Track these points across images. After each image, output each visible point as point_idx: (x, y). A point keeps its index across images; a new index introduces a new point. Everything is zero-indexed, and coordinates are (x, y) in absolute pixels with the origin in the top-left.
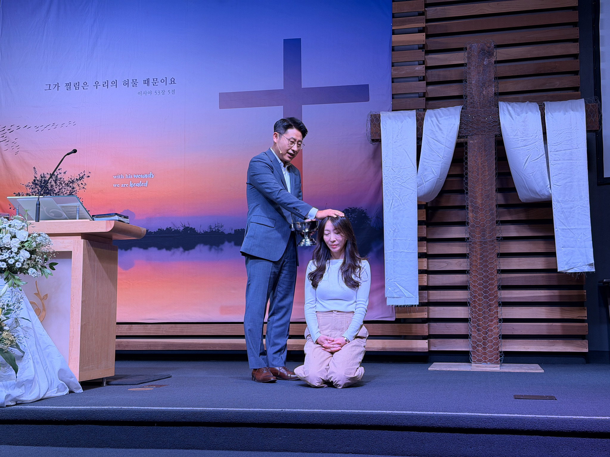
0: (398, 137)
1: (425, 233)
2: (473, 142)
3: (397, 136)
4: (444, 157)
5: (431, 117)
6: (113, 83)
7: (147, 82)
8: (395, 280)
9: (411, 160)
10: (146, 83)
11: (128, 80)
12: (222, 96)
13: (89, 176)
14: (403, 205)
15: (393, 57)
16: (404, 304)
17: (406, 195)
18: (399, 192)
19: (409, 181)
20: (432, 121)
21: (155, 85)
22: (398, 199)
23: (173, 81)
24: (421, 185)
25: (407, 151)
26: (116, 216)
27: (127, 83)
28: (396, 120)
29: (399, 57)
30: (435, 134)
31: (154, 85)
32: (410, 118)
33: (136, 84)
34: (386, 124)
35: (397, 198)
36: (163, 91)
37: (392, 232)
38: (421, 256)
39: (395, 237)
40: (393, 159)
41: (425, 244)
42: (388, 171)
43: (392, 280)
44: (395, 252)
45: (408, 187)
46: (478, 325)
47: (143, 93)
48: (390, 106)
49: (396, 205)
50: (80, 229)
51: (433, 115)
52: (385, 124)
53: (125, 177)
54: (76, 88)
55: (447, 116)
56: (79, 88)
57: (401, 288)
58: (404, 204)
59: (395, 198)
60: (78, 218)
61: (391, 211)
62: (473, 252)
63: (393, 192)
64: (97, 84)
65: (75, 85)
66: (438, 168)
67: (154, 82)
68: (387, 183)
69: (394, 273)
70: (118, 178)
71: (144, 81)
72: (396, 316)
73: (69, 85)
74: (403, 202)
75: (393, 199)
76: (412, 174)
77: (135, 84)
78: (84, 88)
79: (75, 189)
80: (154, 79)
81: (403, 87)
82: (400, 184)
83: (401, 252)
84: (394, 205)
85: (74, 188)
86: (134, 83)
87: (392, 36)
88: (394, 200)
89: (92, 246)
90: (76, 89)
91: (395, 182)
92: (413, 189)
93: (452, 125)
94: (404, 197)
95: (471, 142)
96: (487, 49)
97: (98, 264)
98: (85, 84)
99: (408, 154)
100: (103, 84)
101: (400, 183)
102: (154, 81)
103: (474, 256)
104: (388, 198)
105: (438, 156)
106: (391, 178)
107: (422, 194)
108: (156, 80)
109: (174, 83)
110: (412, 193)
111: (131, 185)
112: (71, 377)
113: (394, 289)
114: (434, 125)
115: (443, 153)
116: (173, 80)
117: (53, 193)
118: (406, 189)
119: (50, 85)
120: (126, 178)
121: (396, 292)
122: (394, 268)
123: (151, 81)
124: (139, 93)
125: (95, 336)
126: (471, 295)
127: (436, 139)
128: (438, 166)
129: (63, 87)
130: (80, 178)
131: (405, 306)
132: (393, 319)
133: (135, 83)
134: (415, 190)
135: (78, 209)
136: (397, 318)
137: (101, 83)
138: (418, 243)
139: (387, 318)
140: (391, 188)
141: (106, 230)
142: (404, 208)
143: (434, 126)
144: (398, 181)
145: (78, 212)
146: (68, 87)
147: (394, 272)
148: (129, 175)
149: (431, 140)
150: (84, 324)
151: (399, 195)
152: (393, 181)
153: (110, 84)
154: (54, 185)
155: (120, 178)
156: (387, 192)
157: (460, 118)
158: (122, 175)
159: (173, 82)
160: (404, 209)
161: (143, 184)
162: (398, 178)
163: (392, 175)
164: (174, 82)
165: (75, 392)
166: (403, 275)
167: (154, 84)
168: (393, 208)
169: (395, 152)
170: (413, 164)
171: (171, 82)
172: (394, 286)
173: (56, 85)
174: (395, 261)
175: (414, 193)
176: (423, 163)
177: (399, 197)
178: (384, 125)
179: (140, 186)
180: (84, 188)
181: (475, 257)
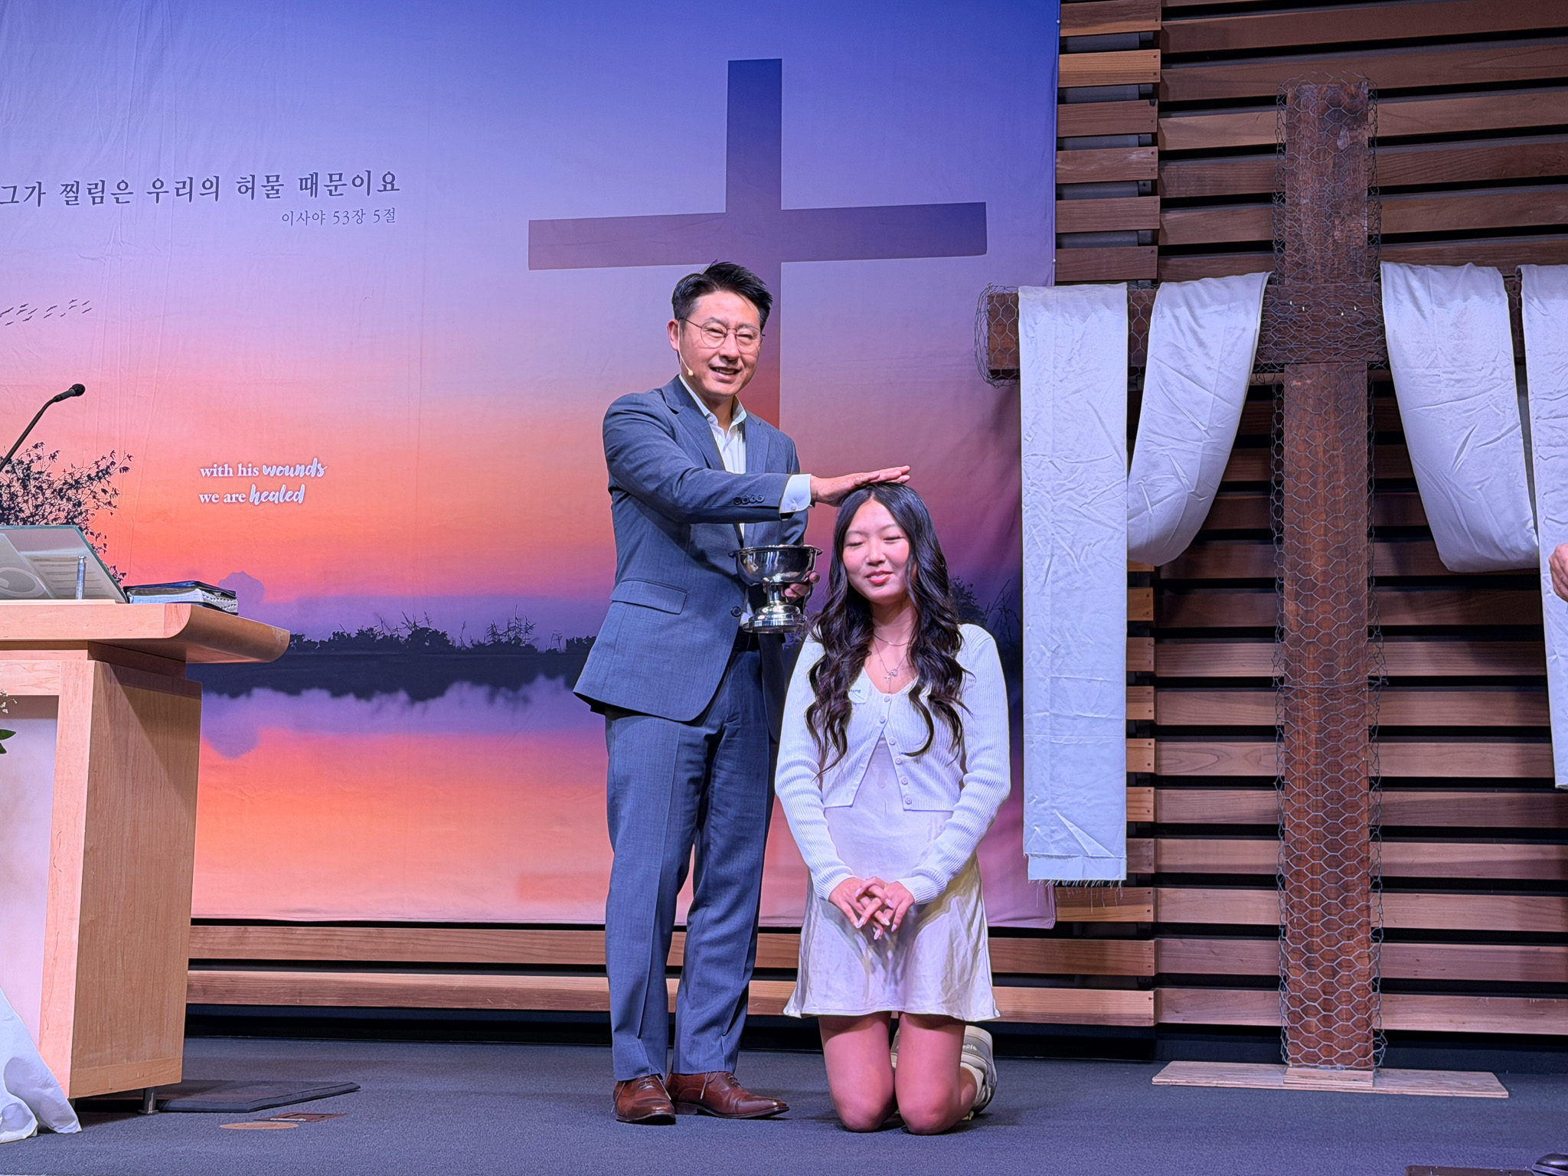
0: (1071, 366)
1: (1150, 662)
2: (1300, 384)
3: (1070, 360)
4: (1211, 428)
5: (1173, 305)
6: (208, 185)
7: (310, 184)
8: (1054, 805)
9: (1109, 436)
10: (309, 186)
11: (253, 177)
12: (537, 228)
13: (126, 469)
14: (1082, 574)
15: (1060, 120)
16: (1082, 879)
17: (1093, 542)
18: (1072, 533)
19: (1102, 499)
20: (1176, 317)
21: (334, 193)
22: (1069, 554)
23: (389, 184)
24: (1138, 512)
25: (1097, 408)
26: (198, 590)
27: (250, 185)
28: (1068, 313)
29: (1081, 120)
30: (1184, 359)
31: (331, 194)
32: (1109, 308)
33: (278, 190)
34: (1036, 324)
35: (1065, 553)
36: (360, 214)
37: (1048, 654)
38: (1136, 730)
39: (1058, 670)
40: (1054, 430)
41: (1149, 693)
42: (1038, 467)
43: (1047, 804)
44: (1057, 716)
45: (1097, 519)
46: (1309, 948)
47: (296, 217)
48: (1049, 270)
49: (1061, 573)
50: (85, 628)
51: (1180, 300)
52: (1034, 325)
53: (235, 473)
54: (94, 198)
55: (1224, 304)
56: (102, 198)
57: (1073, 829)
58: (1085, 571)
59: (1058, 552)
60: (80, 594)
61: (1047, 590)
62: (1297, 721)
63: (1054, 532)
64: (157, 188)
65: (92, 191)
66: (1191, 460)
67: (333, 183)
68: (1036, 504)
69: (1052, 783)
70: (215, 475)
71: (301, 180)
72: (1058, 915)
73: (74, 189)
74: (1084, 563)
75: (1052, 556)
76: (1114, 479)
77: (273, 189)
78: (117, 199)
79: (83, 508)
80: (331, 175)
81: (1089, 213)
82: (1076, 507)
83: (1074, 719)
84: (1055, 572)
85: (79, 504)
86: (270, 188)
87: (1061, 56)
88: (1055, 558)
89: (123, 680)
90: (94, 203)
91: (1059, 503)
92: (1114, 524)
93: (1238, 332)
94: (1087, 547)
95: (1294, 383)
96: (1346, 100)
97: (137, 735)
98: (123, 186)
99: (1099, 418)
100: (178, 189)
101: (1076, 504)
102: (331, 181)
103: (1299, 733)
104: (1040, 552)
105: (1192, 425)
106: (1048, 489)
107: (1141, 539)
108: (337, 177)
109: (392, 189)
110: (1112, 538)
111: (254, 496)
112: (46, 1085)
113: (1053, 832)
114: (1181, 330)
115: (1208, 416)
116: (389, 179)
117: (17, 518)
118: (1095, 524)
119: (15, 188)
120: (240, 474)
121: (1057, 842)
122: (1053, 767)
123: (323, 180)
124: (286, 218)
125: (123, 959)
126: (1288, 855)
127: (1188, 374)
128: (1191, 457)
129: (54, 196)
130: (98, 473)
131: (1083, 886)
132: (1049, 925)
133: (273, 187)
134: (1120, 528)
135: (82, 568)
136: (1059, 920)
137: (170, 186)
138: (1127, 692)
139: (1026, 921)
140: (1048, 520)
141: (165, 633)
142: (1086, 583)
143: (1183, 334)
144: (1068, 499)
145: (81, 575)
146: (71, 194)
147: (1052, 778)
148: (247, 468)
149: (1172, 376)
150: (92, 921)
151: (1073, 542)
152: (1054, 500)
153: (198, 188)
154: (19, 494)
155: (220, 475)
156: (1034, 531)
157: (1263, 310)
158: (226, 466)
159: (389, 187)
160: (1087, 587)
161: (290, 493)
162: (1069, 489)
163: (1050, 479)
164: (393, 186)
165: (55, 1129)
166: (1081, 787)
167: (331, 191)
168: (1053, 582)
169: (1062, 411)
170: (1115, 447)
171: (385, 186)
172: (1052, 823)
173: (34, 188)
174: (1057, 746)
175: (1117, 535)
176: (1145, 447)
177: (1071, 548)
178: (1028, 328)
179: (281, 501)
180: (110, 503)
181: (1301, 737)
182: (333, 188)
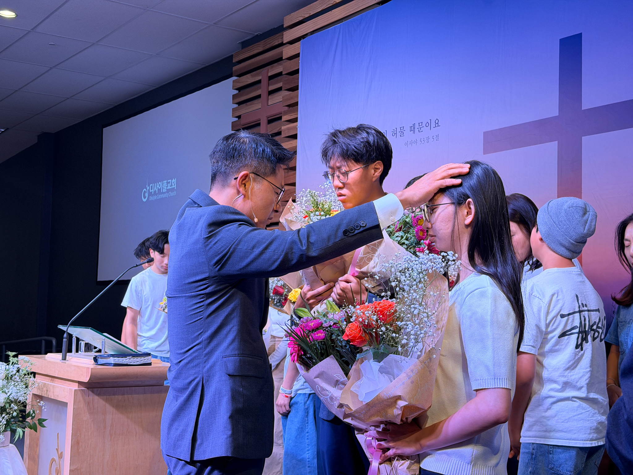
10: (412, 129)
11: (396, 128)
12: (486, 136)
23: (437, 124)
27: (395, 132)
31: (419, 132)
33: (403, 133)
36: (428, 139)
47: (409, 143)
67: (420, 127)
80: (419, 124)
116: (437, 121)
123: (417, 126)
124: (406, 144)
141: (86, 380)
167: (419, 130)
182: (419, 129)
